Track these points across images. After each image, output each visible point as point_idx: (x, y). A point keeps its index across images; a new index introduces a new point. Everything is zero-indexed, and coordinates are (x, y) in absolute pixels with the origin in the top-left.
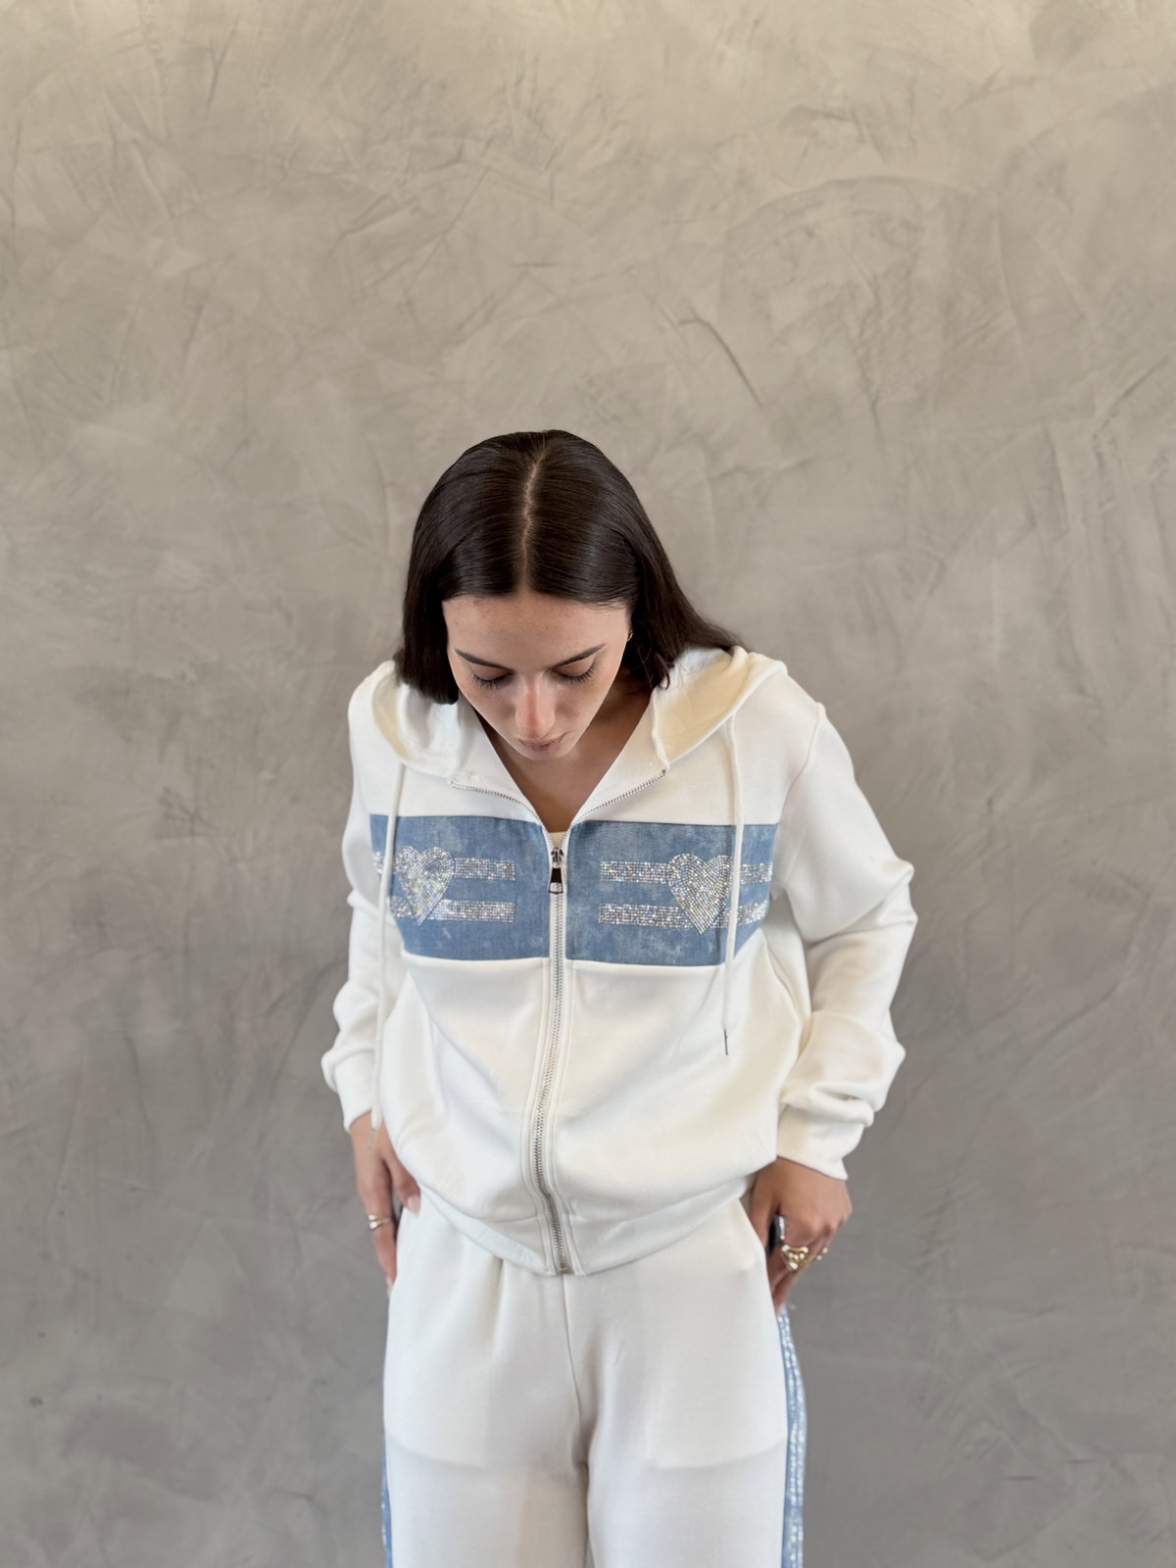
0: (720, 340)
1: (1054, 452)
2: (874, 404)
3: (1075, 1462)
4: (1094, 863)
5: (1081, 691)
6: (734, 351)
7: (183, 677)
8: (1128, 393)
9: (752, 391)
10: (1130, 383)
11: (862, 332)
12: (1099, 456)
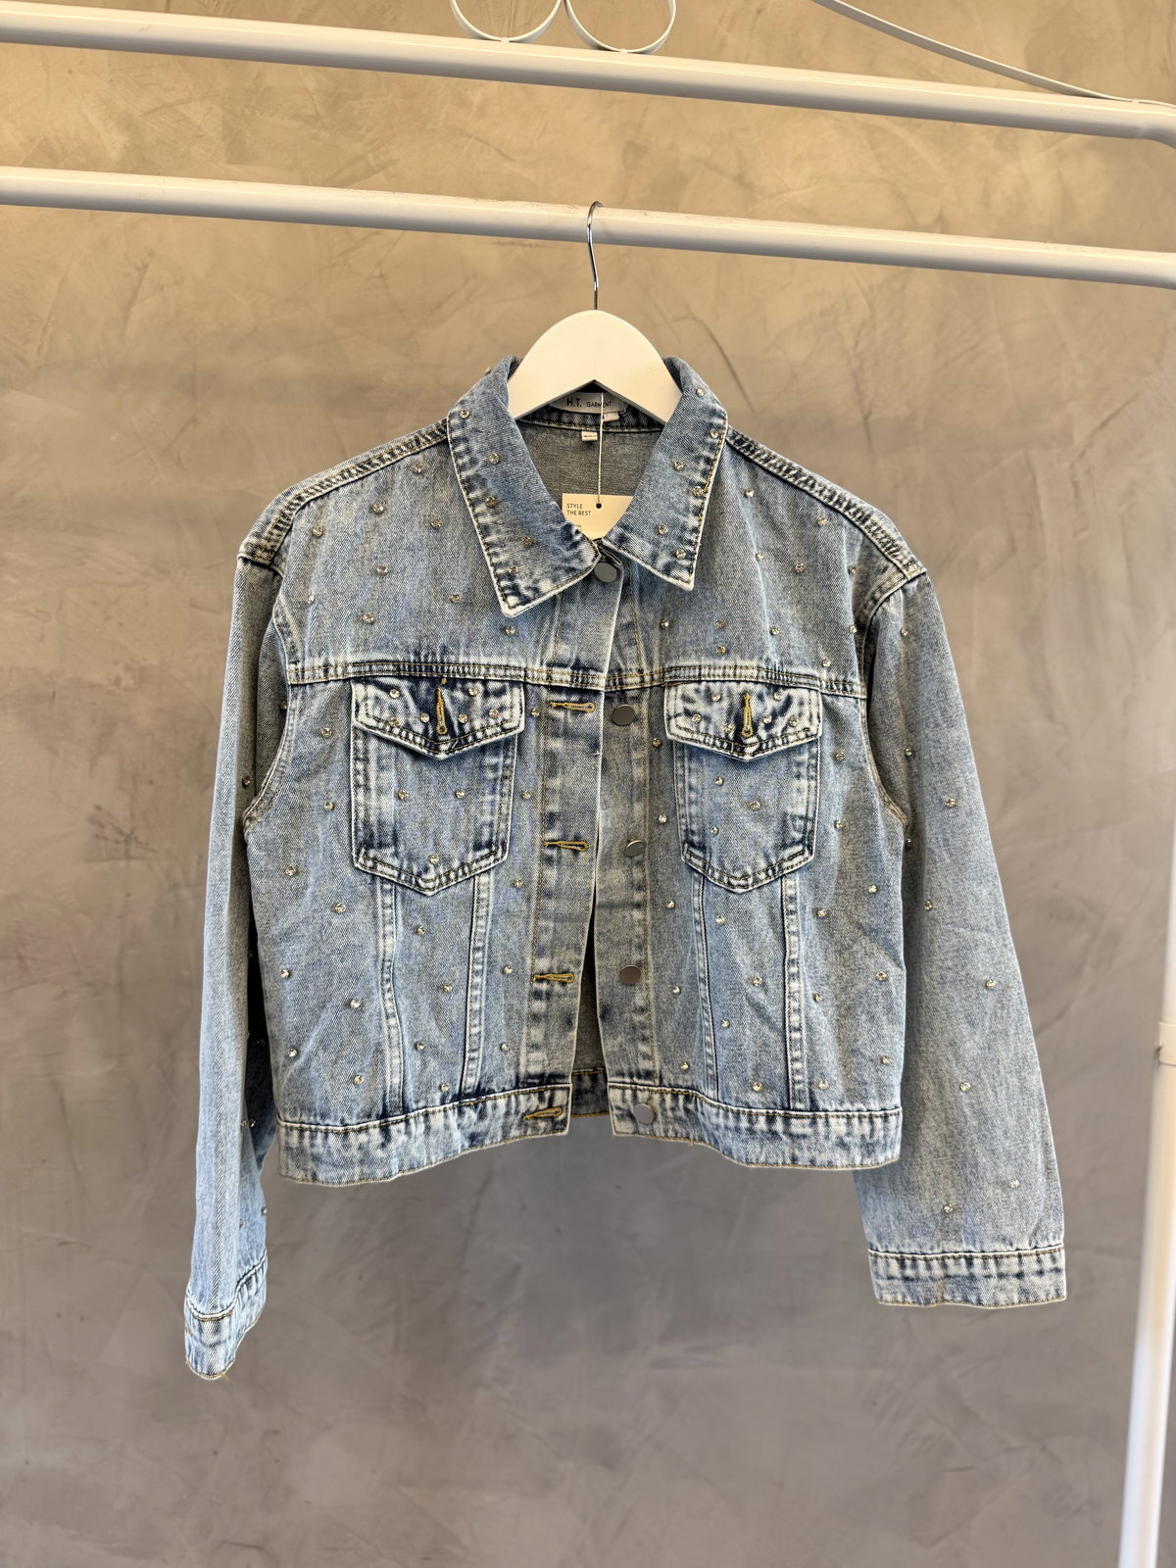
0: (715, 340)
1: (1034, 480)
2: (866, 418)
3: (1009, 1450)
4: (1056, 886)
5: (1051, 718)
6: (728, 353)
7: (117, 682)
8: (1104, 425)
9: (745, 396)
10: (1105, 416)
11: (857, 343)
12: (1075, 485)
